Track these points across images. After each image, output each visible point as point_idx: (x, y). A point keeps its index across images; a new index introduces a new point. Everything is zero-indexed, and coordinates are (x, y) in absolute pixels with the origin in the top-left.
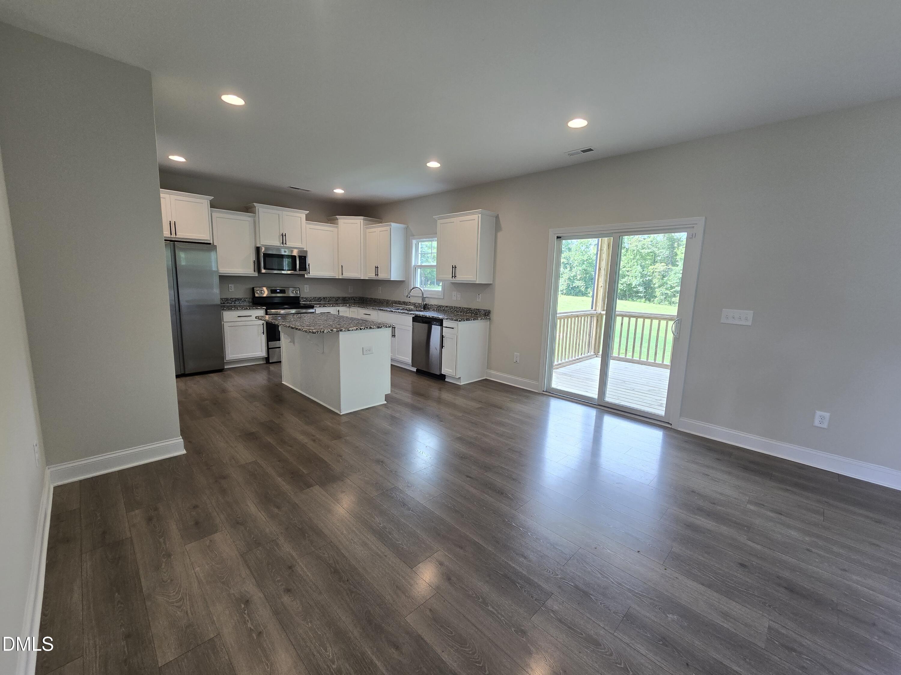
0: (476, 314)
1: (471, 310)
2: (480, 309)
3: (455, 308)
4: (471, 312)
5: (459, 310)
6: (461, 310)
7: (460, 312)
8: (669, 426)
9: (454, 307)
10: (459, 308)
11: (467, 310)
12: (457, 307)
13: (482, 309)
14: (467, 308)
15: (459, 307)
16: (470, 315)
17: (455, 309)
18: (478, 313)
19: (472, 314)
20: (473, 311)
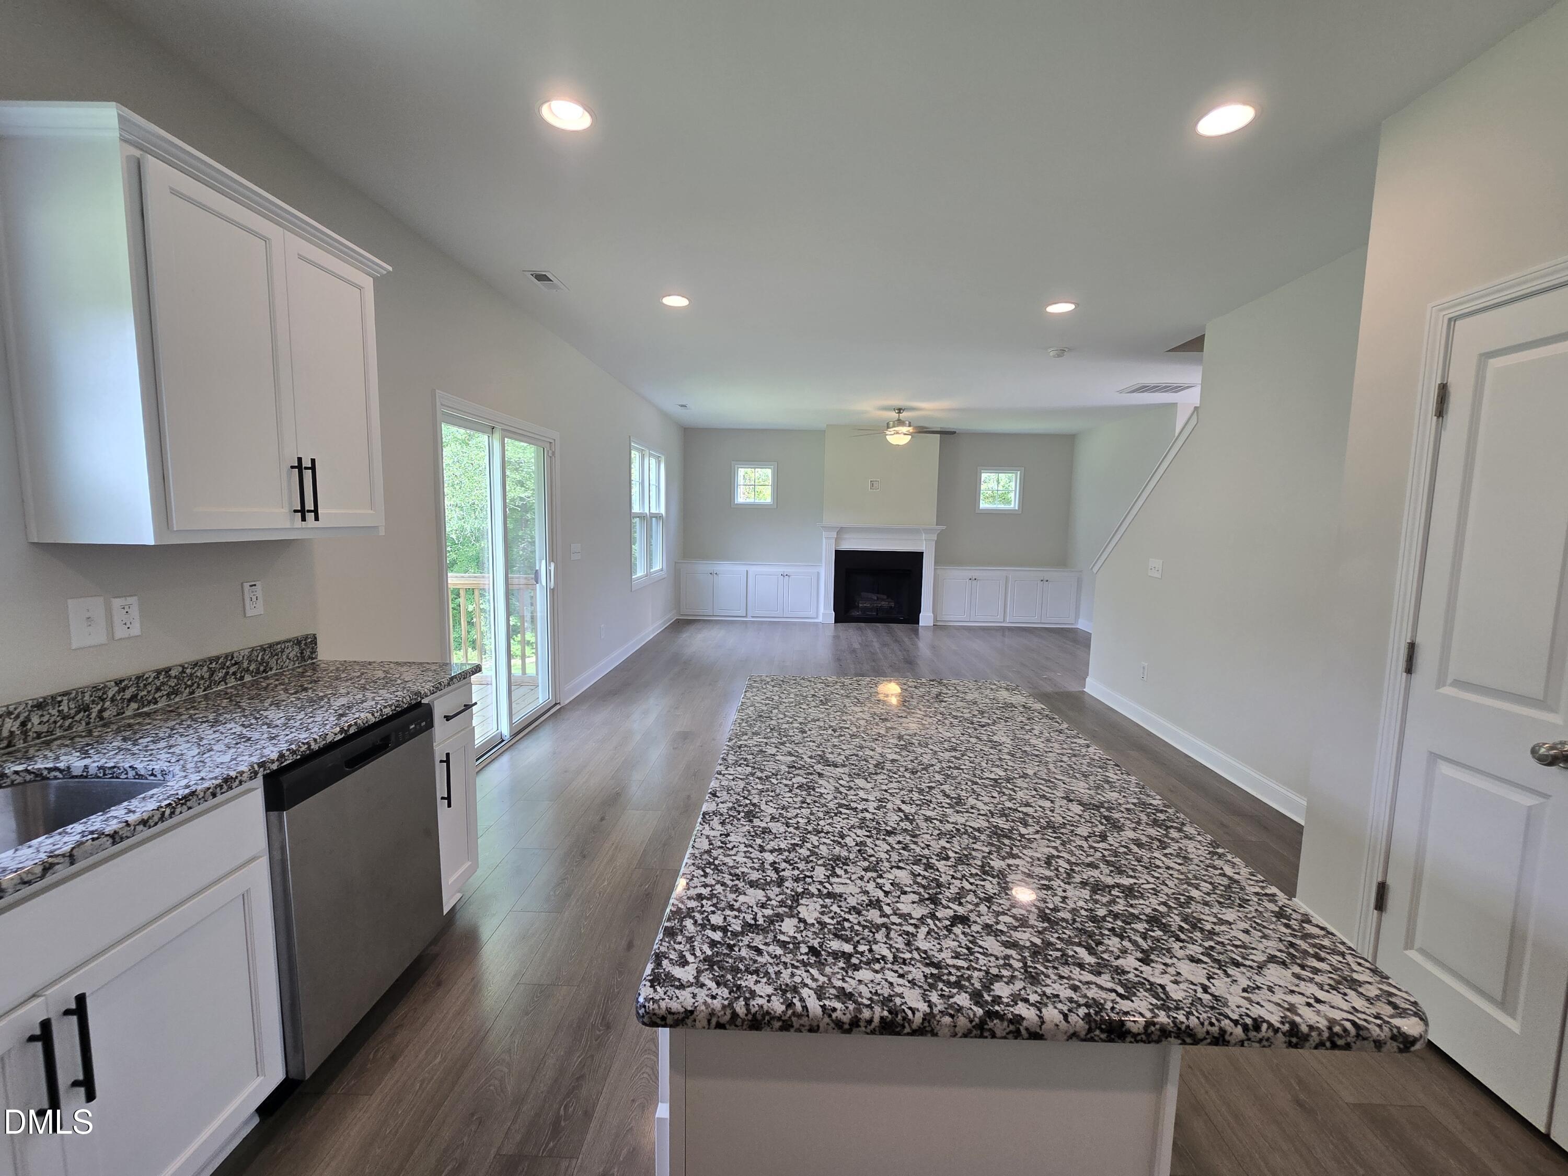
0: (262, 668)
1: (236, 663)
2: (278, 643)
3: (124, 690)
4: (234, 674)
5: (158, 689)
6: (172, 683)
7: (168, 695)
8: (558, 707)
9: (118, 683)
10: (157, 677)
11: (212, 672)
12: (138, 678)
13: (284, 642)
14: (211, 660)
15: (159, 672)
16: (232, 682)
17: (128, 694)
18: (273, 663)
19: (242, 678)
20: (245, 665)
